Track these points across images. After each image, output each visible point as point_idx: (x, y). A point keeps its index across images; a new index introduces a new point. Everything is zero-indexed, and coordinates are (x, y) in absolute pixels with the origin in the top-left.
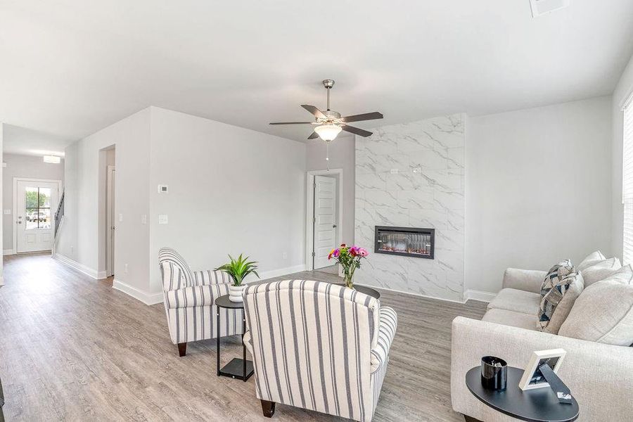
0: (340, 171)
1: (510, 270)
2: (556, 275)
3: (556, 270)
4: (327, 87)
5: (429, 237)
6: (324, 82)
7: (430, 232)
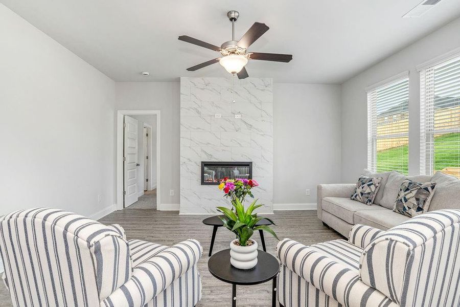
0: (158, 112)
1: (324, 186)
2: (372, 184)
3: (371, 181)
4: (231, 19)
5: (247, 168)
6: (229, 14)
7: (248, 165)
